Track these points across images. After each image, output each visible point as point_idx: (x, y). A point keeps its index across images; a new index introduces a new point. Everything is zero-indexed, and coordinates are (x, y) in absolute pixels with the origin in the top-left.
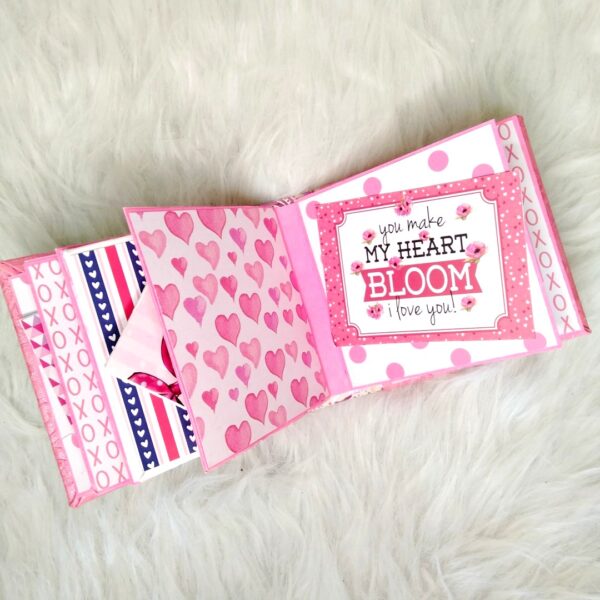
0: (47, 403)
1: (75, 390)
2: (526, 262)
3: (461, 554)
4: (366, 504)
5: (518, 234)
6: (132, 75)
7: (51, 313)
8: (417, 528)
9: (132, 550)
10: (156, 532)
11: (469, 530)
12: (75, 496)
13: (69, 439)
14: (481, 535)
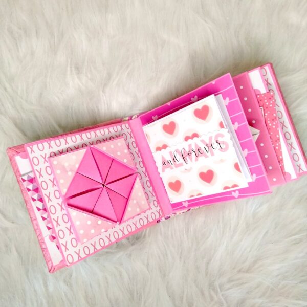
0: (36, 219)
1: (53, 212)
2: (279, 137)
3: (230, 281)
4: (180, 258)
5: (274, 123)
6: (54, 43)
7: (39, 171)
8: (207, 269)
9: (62, 284)
10: (74, 275)
11: (234, 269)
12: (52, 267)
13: (48, 237)
14: (239, 271)
